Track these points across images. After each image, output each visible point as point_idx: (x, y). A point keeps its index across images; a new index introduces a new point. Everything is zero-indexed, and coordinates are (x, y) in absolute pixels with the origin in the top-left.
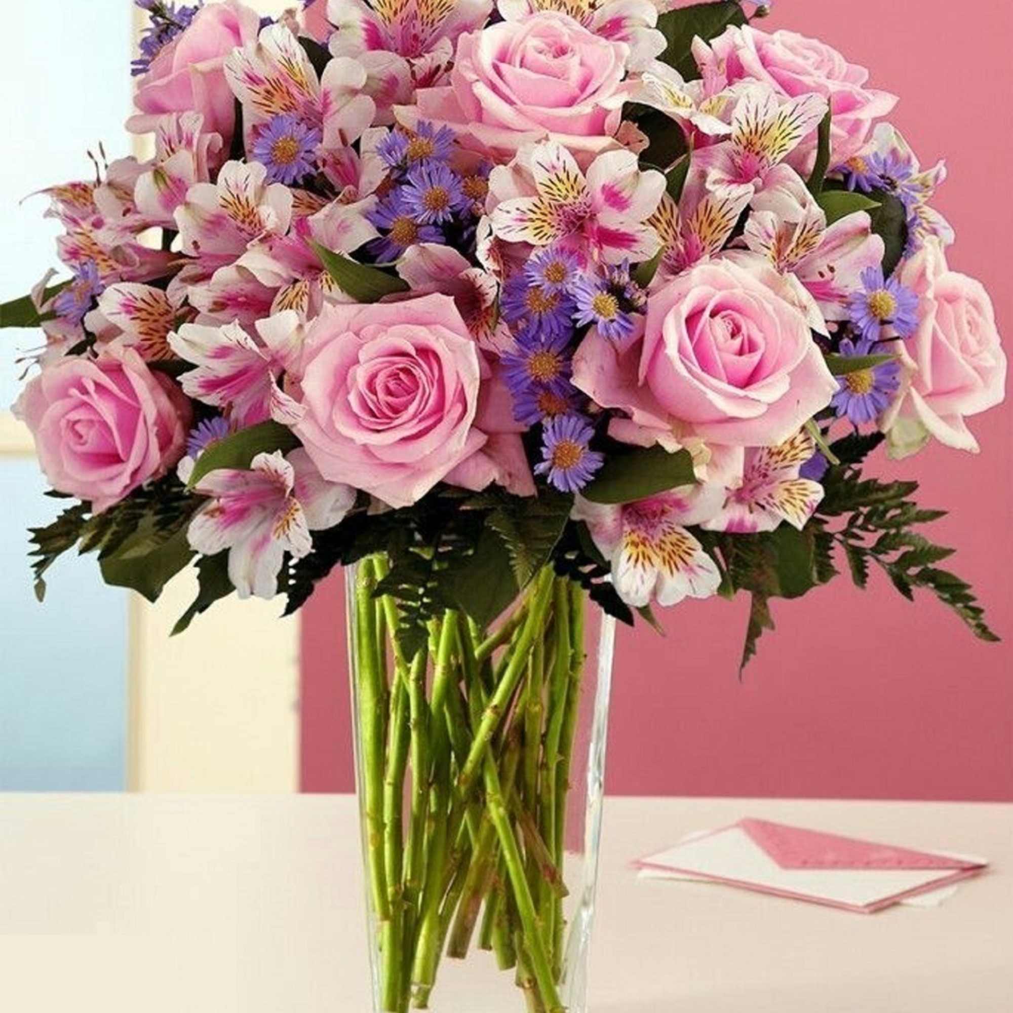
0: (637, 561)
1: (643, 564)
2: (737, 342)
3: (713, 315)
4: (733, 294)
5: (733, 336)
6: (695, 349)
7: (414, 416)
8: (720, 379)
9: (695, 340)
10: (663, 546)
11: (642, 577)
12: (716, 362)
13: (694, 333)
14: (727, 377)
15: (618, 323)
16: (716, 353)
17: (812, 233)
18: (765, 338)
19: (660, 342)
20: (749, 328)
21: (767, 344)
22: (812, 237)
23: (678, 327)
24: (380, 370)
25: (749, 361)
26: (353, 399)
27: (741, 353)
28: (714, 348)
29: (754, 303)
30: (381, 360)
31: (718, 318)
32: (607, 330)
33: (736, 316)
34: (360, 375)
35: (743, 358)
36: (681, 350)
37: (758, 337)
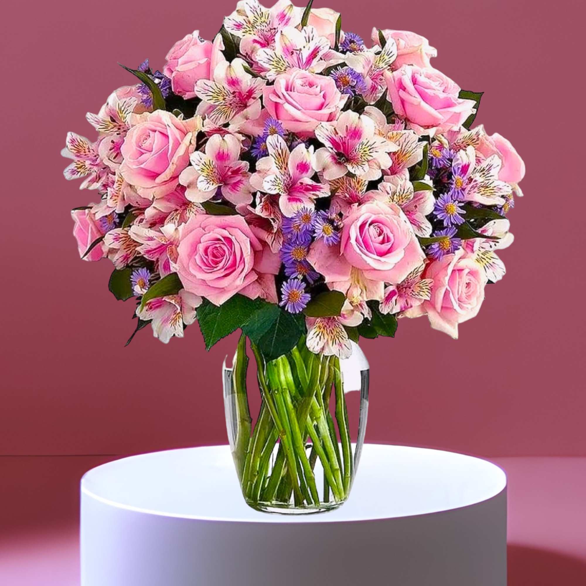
0: (318, 335)
1: (320, 337)
2: (381, 238)
3: (370, 225)
4: (379, 216)
5: (380, 235)
6: (363, 240)
7: (223, 268)
8: (374, 254)
9: (363, 237)
10: (333, 331)
11: (318, 343)
12: (371, 246)
13: (362, 233)
14: (377, 253)
15: (333, 237)
16: (371, 243)
17: (408, 193)
18: (394, 236)
19: (349, 238)
20: (386, 231)
21: (394, 239)
22: (408, 195)
23: (356, 231)
24: (209, 246)
25: (386, 247)
26: (197, 258)
27: (383, 242)
28: (370, 241)
29: (388, 220)
30: (210, 242)
31: (372, 227)
32: (327, 240)
33: (380, 225)
34: (201, 248)
35: (383, 245)
36: (357, 240)
37: (391, 236)
